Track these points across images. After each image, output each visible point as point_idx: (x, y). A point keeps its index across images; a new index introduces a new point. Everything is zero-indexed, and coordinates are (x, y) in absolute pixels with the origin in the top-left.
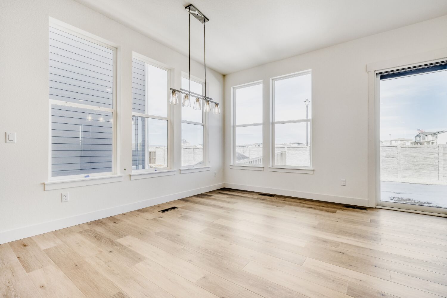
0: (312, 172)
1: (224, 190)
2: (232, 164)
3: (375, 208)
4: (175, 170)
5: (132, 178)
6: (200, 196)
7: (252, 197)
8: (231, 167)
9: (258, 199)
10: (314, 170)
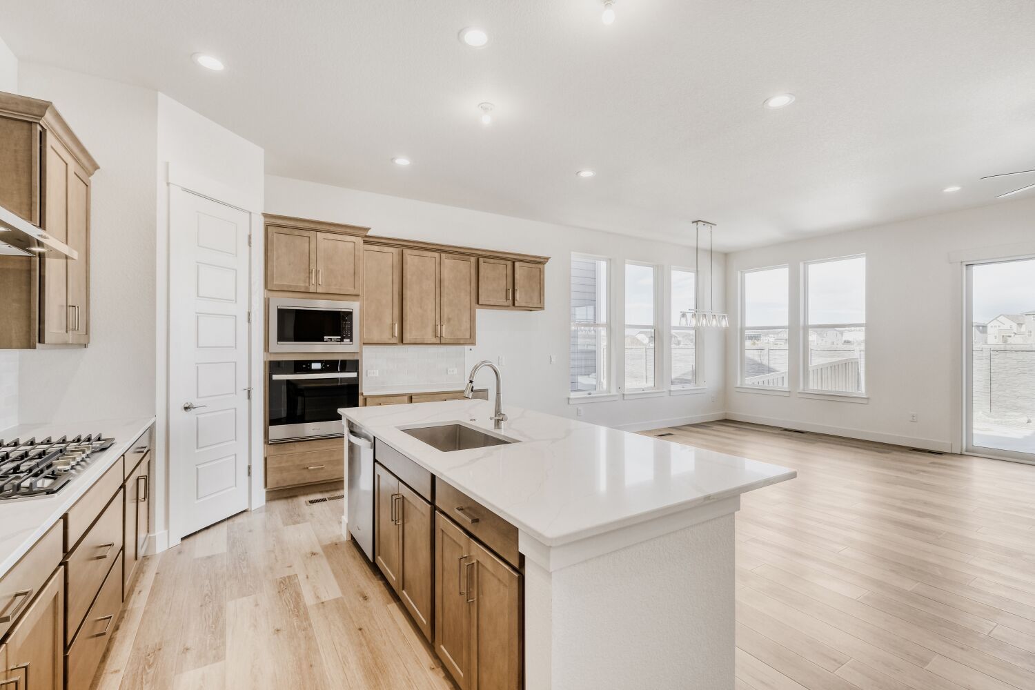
0: (865, 401)
1: (726, 421)
2: (738, 385)
3: (961, 454)
4: (665, 390)
5: (625, 398)
6: (684, 428)
7: (771, 431)
8: (738, 390)
9: (779, 434)
10: (868, 399)
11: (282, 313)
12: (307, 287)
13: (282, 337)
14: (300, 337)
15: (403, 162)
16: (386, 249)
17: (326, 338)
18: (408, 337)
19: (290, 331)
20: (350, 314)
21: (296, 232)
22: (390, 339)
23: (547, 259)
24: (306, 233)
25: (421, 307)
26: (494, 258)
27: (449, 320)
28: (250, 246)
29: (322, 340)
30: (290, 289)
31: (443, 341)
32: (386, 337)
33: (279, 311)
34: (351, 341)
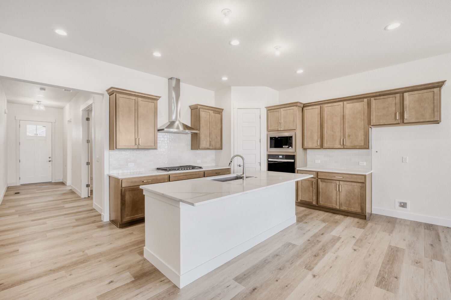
11: (271, 138)
12: (278, 129)
13: (271, 147)
14: (276, 146)
15: (300, 71)
16: (314, 107)
17: (284, 146)
18: (325, 145)
19: (273, 145)
20: (292, 137)
21: (275, 110)
22: (316, 146)
23: (443, 82)
24: (277, 110)
25: (332, 131)
26: (380, 96)
27: (349, 136)
28: (260, 119)
29: (282, 147)
30: (274, 130)
31: (345, 147)
32: (315, 145)
33: (270, 138)
34: (292, 147)
